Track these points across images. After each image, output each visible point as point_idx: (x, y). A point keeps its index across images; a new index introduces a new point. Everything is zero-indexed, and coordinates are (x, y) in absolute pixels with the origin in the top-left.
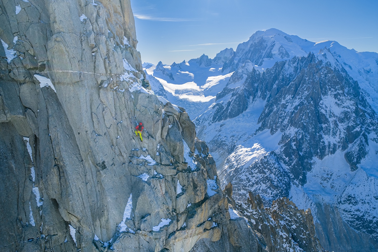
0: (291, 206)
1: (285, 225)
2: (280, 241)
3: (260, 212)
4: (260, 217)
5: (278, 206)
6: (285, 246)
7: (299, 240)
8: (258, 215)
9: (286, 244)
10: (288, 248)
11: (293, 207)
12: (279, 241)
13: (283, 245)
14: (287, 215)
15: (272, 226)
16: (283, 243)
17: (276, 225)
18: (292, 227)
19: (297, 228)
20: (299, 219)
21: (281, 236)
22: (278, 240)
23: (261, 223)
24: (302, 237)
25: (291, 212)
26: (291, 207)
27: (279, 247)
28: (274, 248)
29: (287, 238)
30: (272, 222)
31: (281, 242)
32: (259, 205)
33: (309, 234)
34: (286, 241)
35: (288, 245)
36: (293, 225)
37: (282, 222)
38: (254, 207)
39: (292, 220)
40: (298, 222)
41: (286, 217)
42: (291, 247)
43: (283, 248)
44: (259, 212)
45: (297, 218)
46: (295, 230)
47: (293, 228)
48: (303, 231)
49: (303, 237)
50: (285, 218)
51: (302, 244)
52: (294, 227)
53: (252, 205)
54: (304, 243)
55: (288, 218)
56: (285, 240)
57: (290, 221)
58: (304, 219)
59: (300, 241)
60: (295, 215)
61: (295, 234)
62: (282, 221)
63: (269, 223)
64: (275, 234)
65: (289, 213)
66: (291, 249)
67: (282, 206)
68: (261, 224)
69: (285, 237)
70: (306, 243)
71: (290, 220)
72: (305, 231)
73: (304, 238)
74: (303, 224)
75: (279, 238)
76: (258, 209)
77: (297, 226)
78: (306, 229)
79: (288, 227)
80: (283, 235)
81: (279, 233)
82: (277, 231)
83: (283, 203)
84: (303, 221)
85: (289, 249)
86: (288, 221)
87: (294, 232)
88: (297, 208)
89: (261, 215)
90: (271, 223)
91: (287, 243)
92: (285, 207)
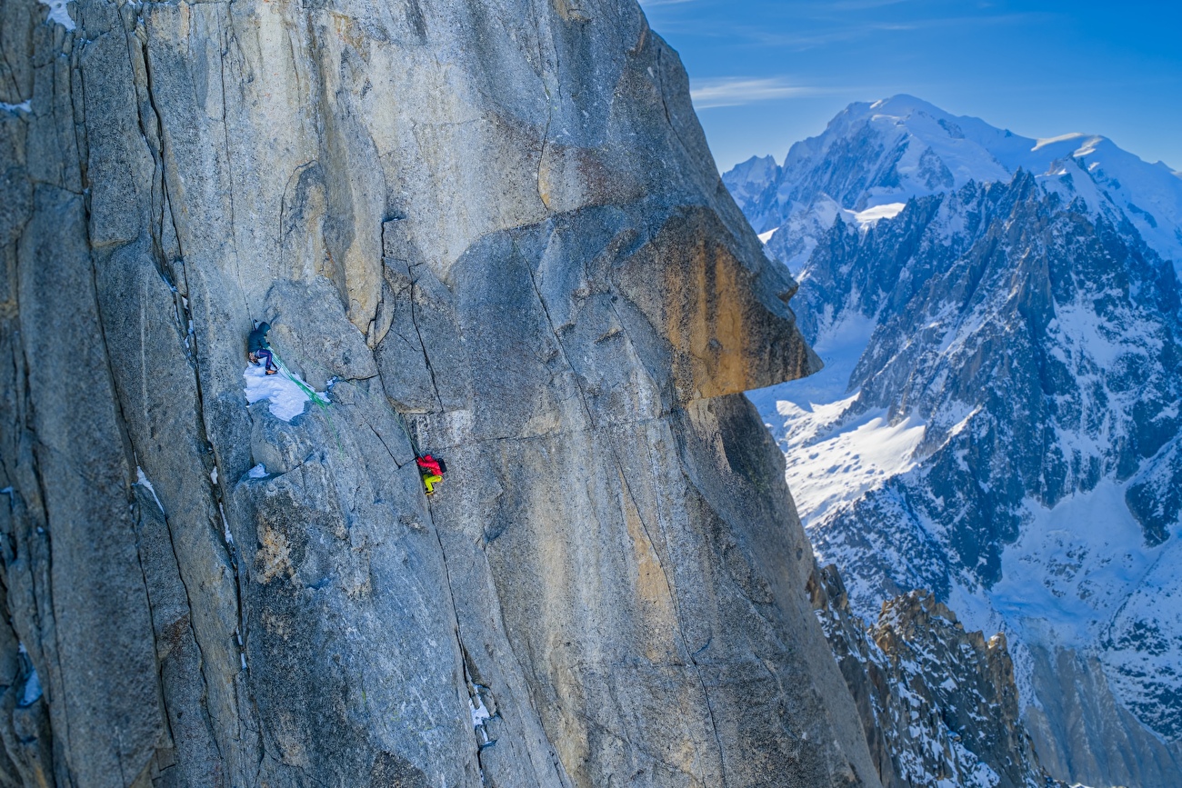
0: (941, 618)
1: (919, 674)
2: (900, 716)
3: (837, 618)
4: (838, 633)
5: (900, 618)
6: (915, 732)
7: (963, 727)
8: (830, 626)
9: (918, 725)
10: (926, 739)
11: (946, 622)
12: (897, 717)
13: (908, 731)
14: (927, 646)
15: (876, 667)
16: (909, 724)
17: (890, 666)
18: (943, 685)
19: (959, 691)
20: (967, 662)
21: (905, 701)
22: (893, 713)
23: (840, 652)
24: (974, 719)
25: (942, 637)
26: (941, 623)
27: (895, 734)
28: (880, 733)
29: (922, 710)
30: (875, 655)
31: (903, 720)
32: (833, 596)
33: (997, 711)
34: (921, 718)
35: (925, 730)
36: (947, 678)
37: (911, 667)
38: (818, 603)
39: (942, 664)
40: (962, 671)
41: (925, 653)
42: (934, 737)
43: (911, 739)
44: (833, 619)
45: (961, 658)
46: (951, 696)
47: (945, 690)
48: (978, 700)
49: (978, 719)
50: (921, 654)
51: (973, 739)
52: (950, 685)
53: (813, 595)
54: (981, 739)
55: (931, 657)
56: (915, 715)
57: (935, 667)
58: (981, 663)
59: (968, 730)
60: (953, 646)
61: (953, 708)
62: (910, 661)
63: (866, 656)
64: (883, 691)
65: (935, 640)
66: (934, 742)
67: (914, 617)
68: (840, 658)
69: (915, 703)
70: (987, 737)
71: (938, 662)
72: (984, 701)
73: (981, 722)
74: (977, 677)
75: (898, 708)
76: (831, 609)
77: (958, 684)
78: (990, 693)
79: (930, 685)
80: (910, 698)
81: (896, 690)
82: (892, 685)
83: (916, 608)
84: (978, 668)
85: (930, 744)
86: (931, 666)
87: (950, 703)
88: (960, 627)
89: (839, 628)
90: (871, 657)
91: (924, 724)
92: (920, 621)
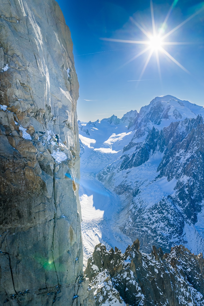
1: (182, 269)
2: (178, 286)
4: (162, 267)
5: (176, 252)
6: (182, 290)
7: (193, 281)
8: (160, 265)
11: (188, 253)
12: (177, 286)
13: (180, 290)
14: (183, 260)
15: (172, 274)
16: (181, 288)
17: (175, 272)
19: (191, 271)
21: (179, 282)
22: (176, 285)
24: (196, 279)
25: (187, 257)
26: (186, 253)
27: (177, 291)
28: (173, 293)
29: (184, 284)
31: (179, 287)
32: (161, 257)
33: (201, 276)
35: (185, 289)
36: (188, 268)
37: (180, 267)
38: (157, 259)
39: (187, 264)
40: (192, 266)
41: (183, 262)
42: (187, 291)
43: (181, 292)
44: (161, 263)
45: (192, 262)
46: (190, 273)
47: (188, 271)
48: (196, 274)
51: (196, 284)
53: (156, 257)
54: (197, 284)
55: (184, 263)
56: (182, 285)
57: (185, 265)
58: (197, 264)
59: (194, 282)
60: (190, 259)
63: (169, 271)
64: (174, 280)
65: (185, 258)
66: (187, 292)
67: (179, 252)
68: (163, 273)
69: (182, 282)
70: (199, 283)
72: (198, 274)
73: (198, 279)
74: (196, 268)
75: (178, 284)
76: (160, 260)
77: (191, 269)
78: (199, 271)
79: (184, 270)
80: (181, 281)
81: (177, 279)
82: (176, 277)
83: (180, 250)
84: (196, 265)
85: (186, 293)
86: (184, 265)
87: (189, 275)
88: (191, 254)
89: (162, 265)
90: (171, 271)
91: (184, 287)
92: (181, 253)
